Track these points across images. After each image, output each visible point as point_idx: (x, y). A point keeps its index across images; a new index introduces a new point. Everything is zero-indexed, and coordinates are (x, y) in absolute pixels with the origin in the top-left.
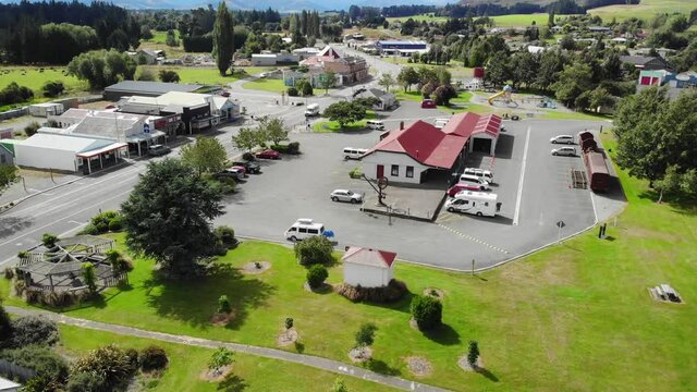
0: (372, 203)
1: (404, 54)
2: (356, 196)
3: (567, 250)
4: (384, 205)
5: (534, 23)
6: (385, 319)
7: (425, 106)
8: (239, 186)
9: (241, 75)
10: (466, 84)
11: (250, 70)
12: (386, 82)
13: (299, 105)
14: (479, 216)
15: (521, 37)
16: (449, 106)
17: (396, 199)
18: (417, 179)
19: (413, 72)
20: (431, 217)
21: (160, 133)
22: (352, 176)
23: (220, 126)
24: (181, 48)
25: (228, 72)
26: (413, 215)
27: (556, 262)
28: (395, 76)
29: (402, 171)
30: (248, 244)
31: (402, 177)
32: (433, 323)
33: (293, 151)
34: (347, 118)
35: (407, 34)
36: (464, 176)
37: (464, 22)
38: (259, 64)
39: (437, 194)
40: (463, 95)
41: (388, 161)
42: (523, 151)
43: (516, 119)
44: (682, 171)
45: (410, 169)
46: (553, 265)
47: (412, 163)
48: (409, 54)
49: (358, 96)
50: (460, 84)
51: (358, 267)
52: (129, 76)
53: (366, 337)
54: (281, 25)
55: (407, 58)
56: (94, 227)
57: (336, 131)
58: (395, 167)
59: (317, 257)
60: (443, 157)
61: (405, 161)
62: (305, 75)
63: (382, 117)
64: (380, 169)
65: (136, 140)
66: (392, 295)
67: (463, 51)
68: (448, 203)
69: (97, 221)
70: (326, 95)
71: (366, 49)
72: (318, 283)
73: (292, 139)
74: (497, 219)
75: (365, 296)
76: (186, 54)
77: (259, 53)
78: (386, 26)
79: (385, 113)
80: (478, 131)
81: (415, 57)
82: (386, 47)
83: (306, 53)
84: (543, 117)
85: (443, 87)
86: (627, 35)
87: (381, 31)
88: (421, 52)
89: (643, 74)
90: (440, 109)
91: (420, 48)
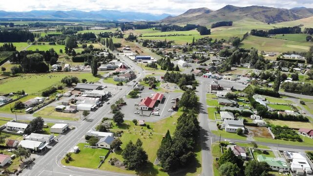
0: (141, 114)
1: (144, 62)
2: (138, 113)
3: (165, 119)
4: (143, 114)
5: (187, 44)
6: (144, 127)
7: (150, 89)
9: (100, 77)
10: (159, 80)
12: (140, 81)
13: (121, 89)
14: (155, 115)
17: (145, 113)
18: (147, 109)
20: (149, 115)
21: (100, 102)
22: (137, 109)
23: (108, 97)
24: (71, 60)
26: (147, 115)
27: (164, 121)
31: (145, 109)
32: (148, 127)
33: (125, 104)
34: (134, 95)
35: (145, 46)
38: (102, 70)
39: (150, 112)
40: (158, 84)
41: (143, 107)
42: (166, 102)
43: (168, 93)
47: (147, 107)
48: (146, 62)
49: (135, 88)
50: (157, 80)
51: (141, 122)
53: (142, 128)
57: (132, 98)
59: (135, 122)
60: (151, 105)
61: (145, 107)
63: (140, 93)
65: (97, 104)
66: (144, 125)
68: (152, 113)
70: (126, 85)
72: (136, 125)
74: (158, 115)
75: (141, 125)
78: (137, 41)
79: (141, 91)
80: (158, 99)
81: (148, 65)
82: (138, 58)
83: (114, 63)
84: (173, 92)
85: (153, 84)
86: (215, 49)
87: (135, 43)
88: (149, 62)
89: (204, 74)
90: (153, 89)
91: (149, 59)
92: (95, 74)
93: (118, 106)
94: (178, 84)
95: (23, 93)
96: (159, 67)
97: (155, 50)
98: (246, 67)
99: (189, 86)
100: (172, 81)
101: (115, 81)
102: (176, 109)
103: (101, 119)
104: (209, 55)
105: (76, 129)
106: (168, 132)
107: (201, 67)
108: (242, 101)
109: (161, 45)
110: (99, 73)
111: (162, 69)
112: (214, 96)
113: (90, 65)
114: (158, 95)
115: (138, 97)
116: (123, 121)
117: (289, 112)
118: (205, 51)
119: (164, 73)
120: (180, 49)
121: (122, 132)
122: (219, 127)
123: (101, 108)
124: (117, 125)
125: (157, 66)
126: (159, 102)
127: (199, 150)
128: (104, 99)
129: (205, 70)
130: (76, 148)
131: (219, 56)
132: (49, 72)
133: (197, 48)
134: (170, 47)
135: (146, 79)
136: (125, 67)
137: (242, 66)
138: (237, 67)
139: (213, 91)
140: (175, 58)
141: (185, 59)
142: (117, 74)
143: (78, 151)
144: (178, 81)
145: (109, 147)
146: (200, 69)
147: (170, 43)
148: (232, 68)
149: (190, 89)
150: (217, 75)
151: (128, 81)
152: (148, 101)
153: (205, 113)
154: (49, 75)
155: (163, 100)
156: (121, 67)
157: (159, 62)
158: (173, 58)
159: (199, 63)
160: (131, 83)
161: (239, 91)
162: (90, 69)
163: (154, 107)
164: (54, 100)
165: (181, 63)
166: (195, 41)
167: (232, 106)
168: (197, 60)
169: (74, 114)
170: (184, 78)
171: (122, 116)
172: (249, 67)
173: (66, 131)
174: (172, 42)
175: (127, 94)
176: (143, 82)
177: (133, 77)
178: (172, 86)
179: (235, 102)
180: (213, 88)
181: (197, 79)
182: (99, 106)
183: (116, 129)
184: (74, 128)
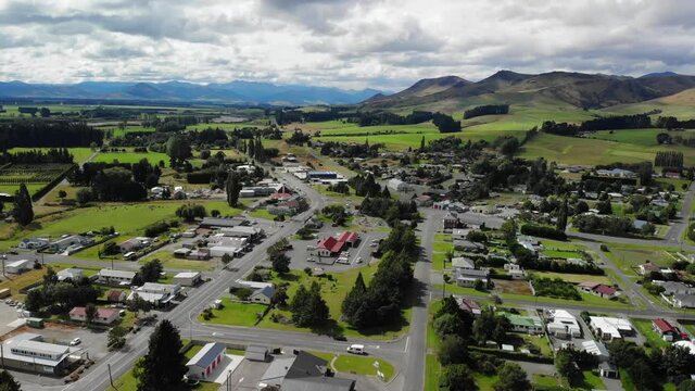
0: (318, 262)
1: (324, 183)
2: (314, 260)
4: (321, 262)
5: (410, 149)
6: (323, 278)
7: (333, 226)
9: (242, 207)
10: (352, 212)
12: (316, 212)
13: (282, 226)
14: (343, 263)
15: (399, 161)
16: (343, 225)
17: (324, 260)
18: (329, 255)
20: (332, 264)
21: (248, 244)
22: (311, 255)
23: (260, 238)
24: (184, 179)
25: (235, 205)
26: (328, 264)
28: (321, 210)
31: (325, 254)
32: (330, 278)
34: (305, 234)
35: (325, 154)
38: (245, 196)
39: (333, 259)
40: (349, 218)
41: (321, 251)
42: (362, 246)
43: (366, 231)
45: (327, 252)
48: (328, 183)
49: (307, 223)
50: (348, 213)
51: (317, 272)
53: (320, 280)
55: (327, 186)
57: (301, 239)
58: (323, 252)
60: (336, 249)
61: (326, 250)
63: (317, 232)
64: (319, 253)
65: (244, 247)
66: (324, 276)
68: (336, 260)
73: (291, 243)
74: (347, 264)
75: (319, 276)
77: (242, 189)
78: (310, 145)
79: (318, 230)
80: (348, 240)
81: (330, 188)
82: (312, 176)
83: (267, 185)
84: (376, 231)
85: (340, 218)
86: (464, 160)
87: (306, 148)
88: (334, 182)
89: (435, 203)
90: (340, 227)
91: (334, 177)
92: (233, 202)
93: (279, 250)
94: (384, 218)
95: (112, 231)
96: (352, 190)
97: (346, 160)
98: (520, 193)
99: (405, 222)
100: (375, 214)
101: (271, 213)
102: (377, 255)
103: (253, 267)
104: (451, 171)
105: (213, 281)
106: (360, 275)
107: (432, 190)
108: (495, 245)
109: (359, 151)
110: (240, 200)
111: (357, 194)
112: (446, 238)
113: (222, 188)
114: (348, 234)
115: (313, 238)
116: (288, 270)
117: (572, 260)
118: (444, 163)
119: (359, 201)
120: (395, 158)
121: (288, 284)
122: (447, 279)
123: (251, 253)
124: (278, 276)
125: (348, 189)
126: (349, 245)
127: (409, 307)
128: (254, 240)
129: (438, 195)
130: (218, 301)
131: (470, 173)
132: (147, 200)
133: (430, 157)
134: (376, 156)
135: (326, 210)
136: (287, 191)
137: (512, 190)
138: (502, 191)
139: (448, 230)
140: (384, 176)
141: (403, 177)
142: (274, 202)
143: (221, 307)
144: (384, 213)
145: (268, 301)
146: (429, 194)
147: (376, 147)
148: (492, 194)
149: (407, 225)
150: (458, 204)
151: (294, 214)
152: (330, 242)
153: (427, 261)
154: (148, 205)
155: (357, 243)
156: (280, 191)
157: (352, 182)
158: (380, 176)
159: (429, 184)
160: (301, 216)
161: (494, 229)
162: (225, 195)
163: (340, 251)
164: (168, 243)
165: (395, 184)
166: (426, 144)
167: (476, 252)
168: (426, 180)
169: (205, 262)
170: (397, 208)
171: (287, 261)
172: (524, 192)
173: (198, 282)
174: (379, 146)
175: (294, 234)
176: (321, 215)
177: (302, 206)
178: (374, 221)
179: (482, 246)
180: (449, 225)
181: (422, 211)
182: (247, 250)
183: (278, 281)
184: (210, 280)
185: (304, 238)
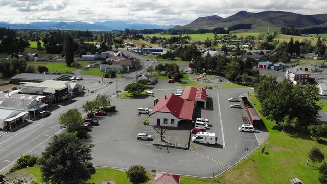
0: (158, 140)
1: (154, 54)
2: (149, 136)
3: (250, 161)
4: (164, 141)
5: (208, 39)
7: (170, 82)
8: (89, 133)
9: (78, 66)
10: (185, 70)
11: (81, 63)
12: (150, 70)
13: (110, 83)
14: (208, 145)
15: (203, 45)
16: (180, 82)
17: (169, 137)
18: (176, 125)
19: (163, 66)
20: (187, 146)
21: (45, 105)
22: (145, 124)
23: (73, 97)
24: (45, 51)
25: (72, 64)
26: (179, 146)
27: (248, 169)
28: (154, 68)
29: (169, 121)
30: (101, 170)
31: (169, 124)
33: (113, 111)
34: (136, 91)
35: (153, 43)
36: (197, 122)
37: (178, 38)
38: (86, 60)
40: (185, 76)
41: (162, 117)
42: (218, 104)
43: (211, 88)
44: (291, 118)
45: (173, 120)
46: (247, 170)
47: (173, 117)
48: (157, 54)
49: (139, 78)
50: (182, 70)
52: (23, 71)
54: (93, 38)
55: (156, 56)
56: (19, 165)
57: (131, 97)
58: (166, 120)
61: (170, 117)
62: (111, 67)
63: (151, 89)
64: (159, 120)
65: (33, 110)
67: (181, 53)
68: (193, 138)
69: (20, 161)
70: (123, 77)
71: (136, 51)
73: (112, 104)
74: (216, 145)
76: (48, 55)
77: (85, 54)
78: (143, 39)
79: (153, 86)
80: (198, 98)
82: (144, 50)
83: (108, 54)
84: (224, 88)
85: (176, 75)
87: (141, 41)
88: (162, 53)
89: (260, 63)
91: (161, 50)
93: (90, 116)
96: (178, 58)
97: (167, 45)
103: (13, 163)
109: (175, 40)
111: (183, 60)
115: (146, 96)
120: (200, 44)
123: (43, 120)
125: (174, 58)
126: (201, 105)
128: (61, 99)
134: (186, 43)
137: (303, 58)
142: (110, 63)
155: (209, 102)
156: (118, 56)
160: (134, 75)
162: (65, 59)
163: (194, 117)
172: (315, 58)
174: (188, 38)
176: (155, 72)
177: (136, 67)
185: (135, 96)
